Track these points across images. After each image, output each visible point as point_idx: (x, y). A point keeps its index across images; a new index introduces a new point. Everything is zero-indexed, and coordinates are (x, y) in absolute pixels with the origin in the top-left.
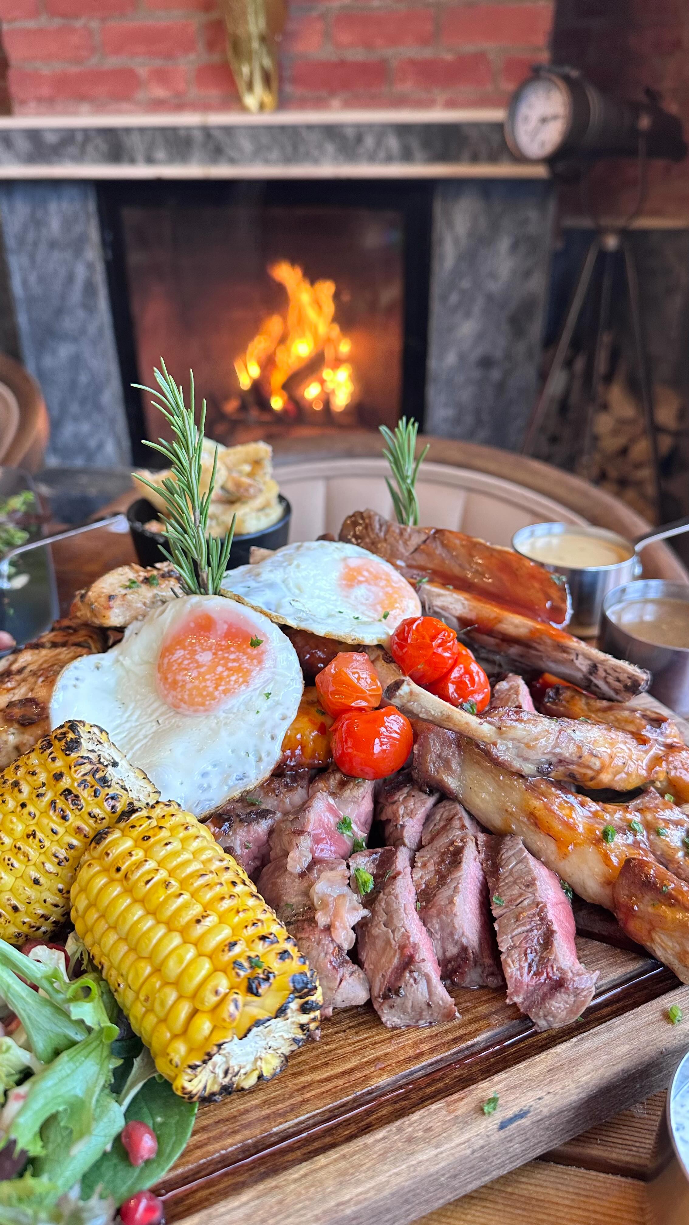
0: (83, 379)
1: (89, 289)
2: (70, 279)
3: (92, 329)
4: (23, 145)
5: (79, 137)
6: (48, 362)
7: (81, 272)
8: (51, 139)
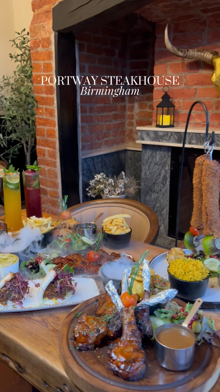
0: (158, 205)
1: (165, 178)
2: (160, 174)
3: (163, 190)
4: (152, 135)
5: (169, 134)
6: (148, 198)
7: (163, 172)
8: (161, 134)
